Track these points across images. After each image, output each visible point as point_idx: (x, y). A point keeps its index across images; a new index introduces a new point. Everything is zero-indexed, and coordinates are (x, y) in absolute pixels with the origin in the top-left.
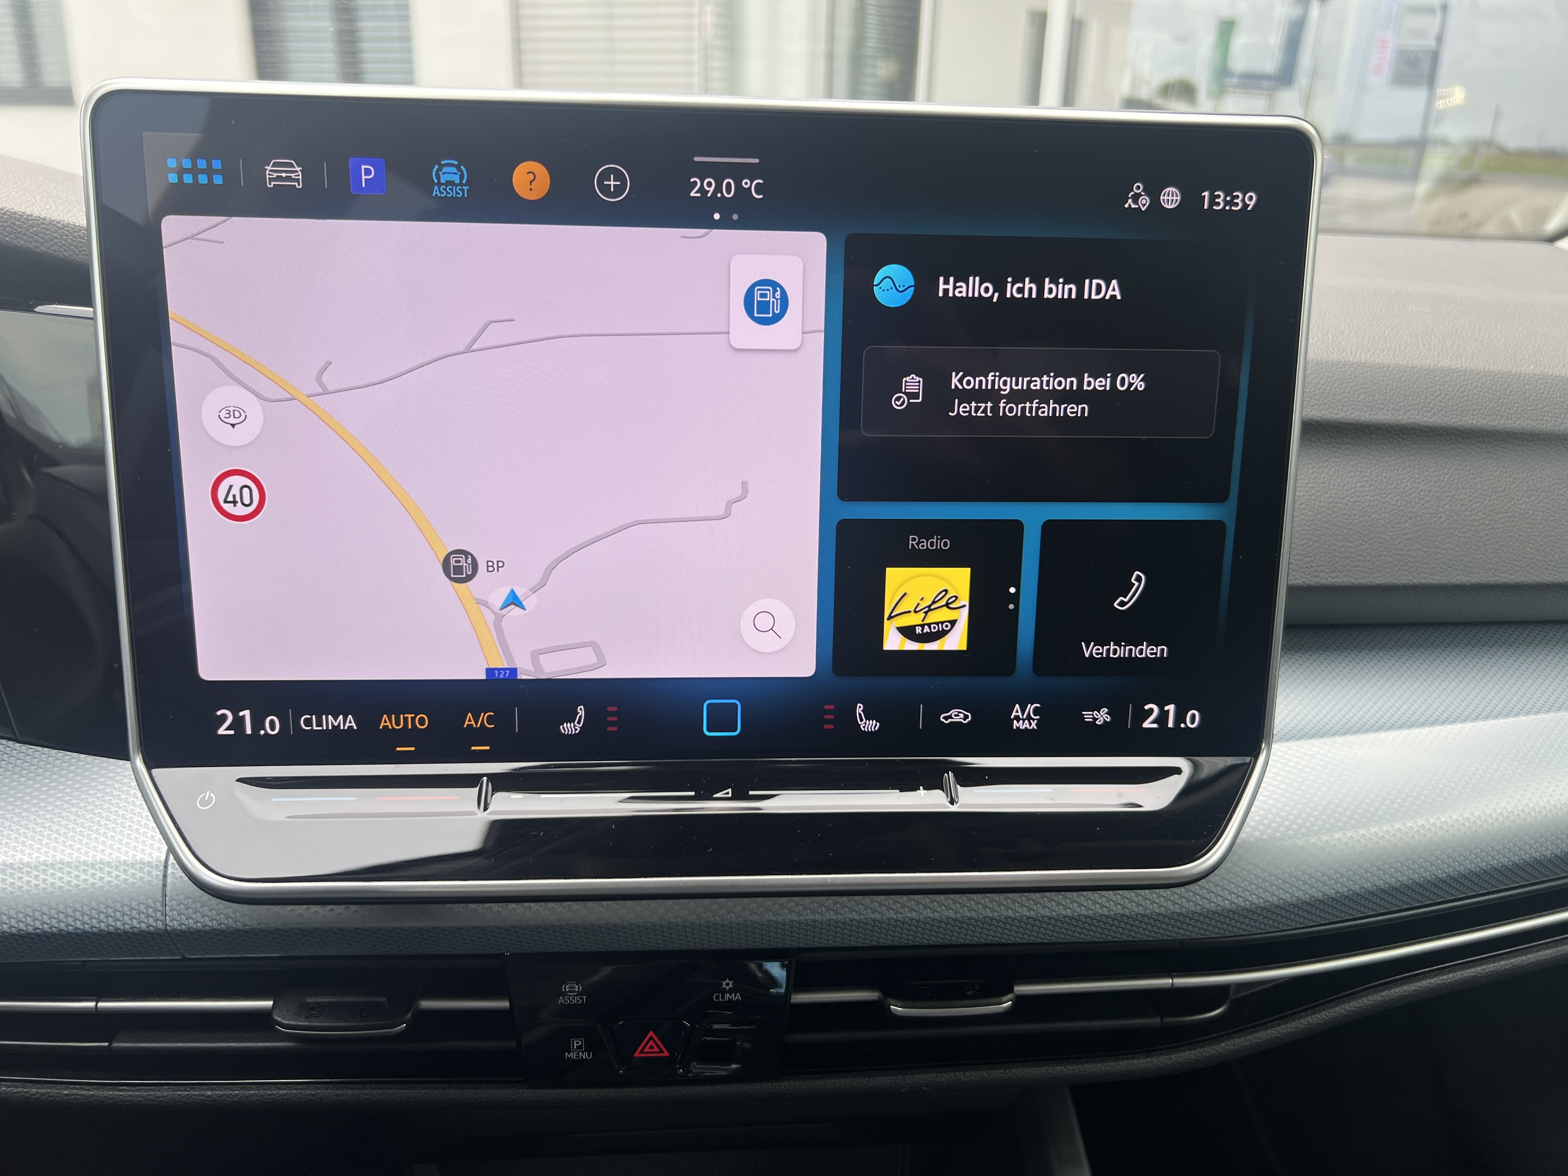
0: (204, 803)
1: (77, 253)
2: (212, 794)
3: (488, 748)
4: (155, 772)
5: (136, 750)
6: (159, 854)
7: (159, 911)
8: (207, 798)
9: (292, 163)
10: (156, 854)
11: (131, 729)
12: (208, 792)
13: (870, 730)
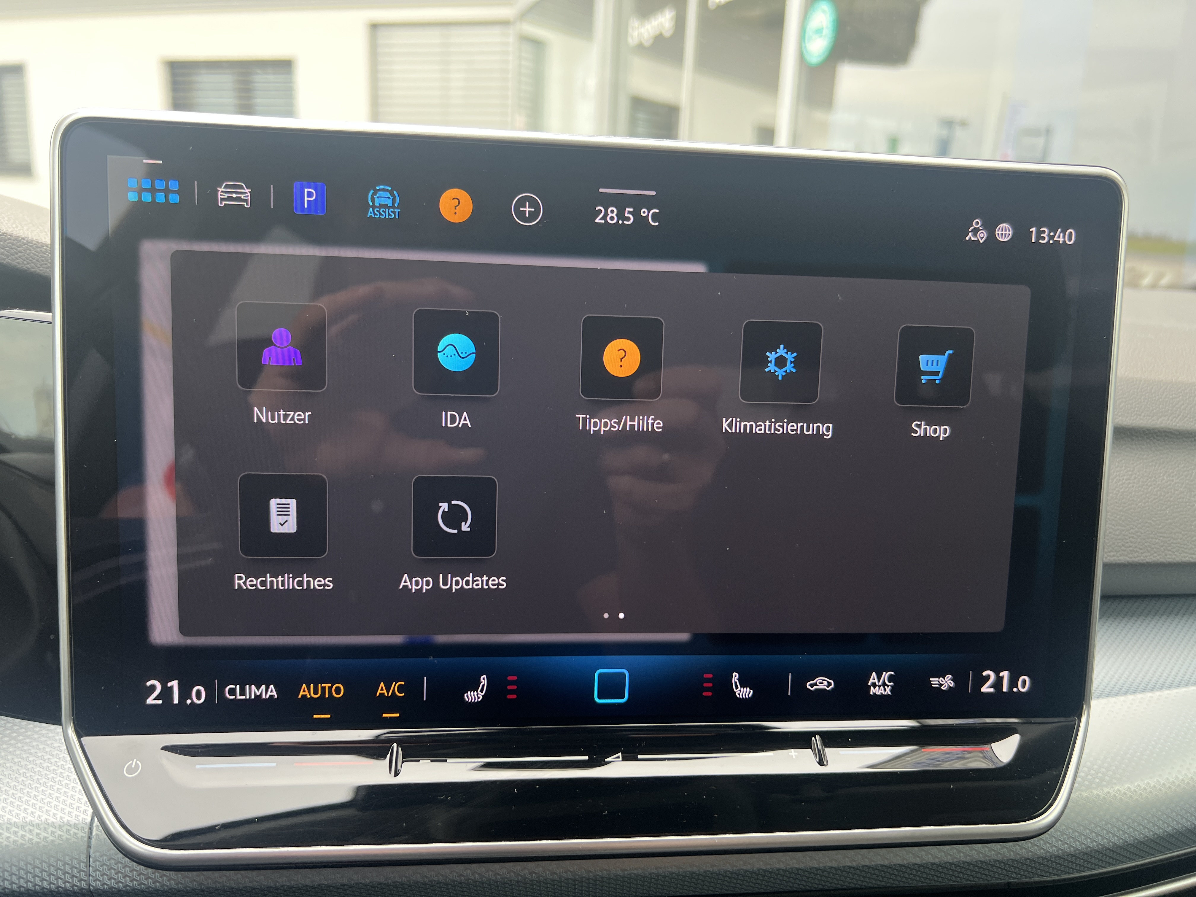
0: (130, 770)
1: (38, 265)
2: (138, 762)
3: (398, 715)
4: (84, 740)
5: (68, 719)
6: (85, 817)
7: (84, 871)
8: (133, 766)
9: (242, 186)
10: (82, 816)
11: (65, 699)
12: (135, 760)
13: (744, 697)
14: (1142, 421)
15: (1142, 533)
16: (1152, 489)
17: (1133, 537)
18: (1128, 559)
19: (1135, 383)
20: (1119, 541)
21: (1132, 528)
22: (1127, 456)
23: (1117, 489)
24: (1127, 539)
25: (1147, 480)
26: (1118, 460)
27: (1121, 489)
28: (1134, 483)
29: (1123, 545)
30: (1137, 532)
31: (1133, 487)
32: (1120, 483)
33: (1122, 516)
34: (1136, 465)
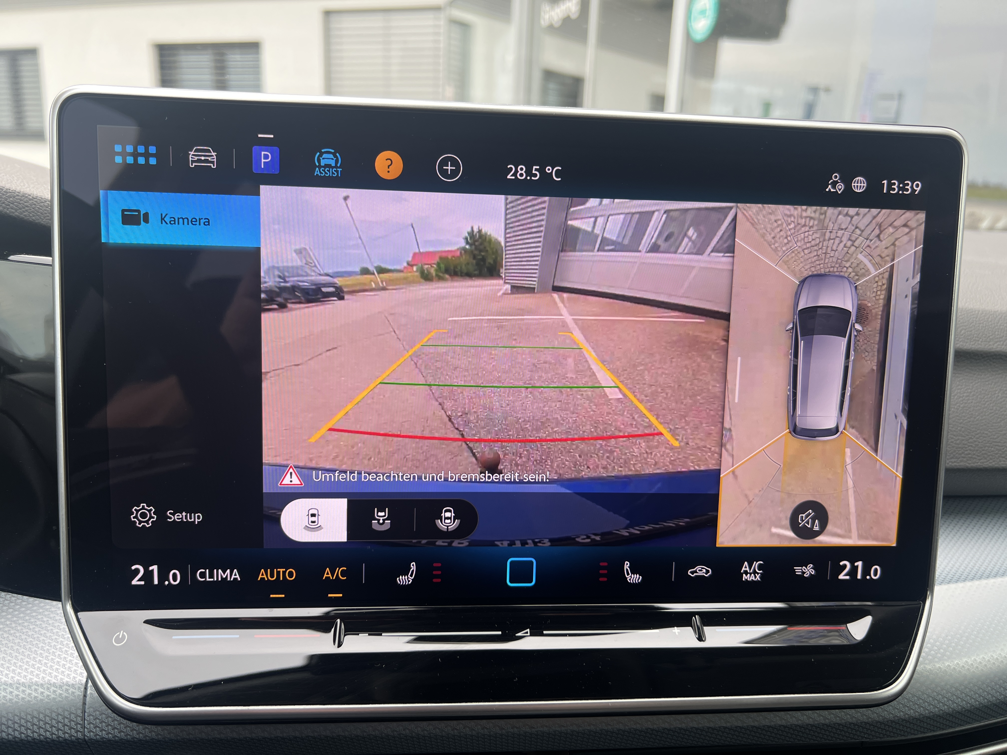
0: (118, 640)
1: (42, 218)
2: (124, 633)
3: (341, 595)
4: (80, 614)
5: (67, 596)
6: (81, 678)
7: (80, 724)
8: (120, 637)
9: (209, 150)
10: (78, 678)
11: (64, 580)
12: (122, 631)
13: (634, 582)
14: (980, 346)
15: (979, 442)
16: (988, 404)
17: (971, 446)
18: (967, 464)
19: (974, 313)
20: (959, 449)
21: (971, 438)
22: (967, 376)
23: (958, 405)
24: (966, 448)
25: (984, 396)
26: (958, 379)
27: (962, 404)
28: (973, 399)
29: (963, 453)
30: (975, 441)
31: (972, 402)
32: (961, 399)
33: (962, 427)
34: (975, 385)
